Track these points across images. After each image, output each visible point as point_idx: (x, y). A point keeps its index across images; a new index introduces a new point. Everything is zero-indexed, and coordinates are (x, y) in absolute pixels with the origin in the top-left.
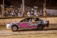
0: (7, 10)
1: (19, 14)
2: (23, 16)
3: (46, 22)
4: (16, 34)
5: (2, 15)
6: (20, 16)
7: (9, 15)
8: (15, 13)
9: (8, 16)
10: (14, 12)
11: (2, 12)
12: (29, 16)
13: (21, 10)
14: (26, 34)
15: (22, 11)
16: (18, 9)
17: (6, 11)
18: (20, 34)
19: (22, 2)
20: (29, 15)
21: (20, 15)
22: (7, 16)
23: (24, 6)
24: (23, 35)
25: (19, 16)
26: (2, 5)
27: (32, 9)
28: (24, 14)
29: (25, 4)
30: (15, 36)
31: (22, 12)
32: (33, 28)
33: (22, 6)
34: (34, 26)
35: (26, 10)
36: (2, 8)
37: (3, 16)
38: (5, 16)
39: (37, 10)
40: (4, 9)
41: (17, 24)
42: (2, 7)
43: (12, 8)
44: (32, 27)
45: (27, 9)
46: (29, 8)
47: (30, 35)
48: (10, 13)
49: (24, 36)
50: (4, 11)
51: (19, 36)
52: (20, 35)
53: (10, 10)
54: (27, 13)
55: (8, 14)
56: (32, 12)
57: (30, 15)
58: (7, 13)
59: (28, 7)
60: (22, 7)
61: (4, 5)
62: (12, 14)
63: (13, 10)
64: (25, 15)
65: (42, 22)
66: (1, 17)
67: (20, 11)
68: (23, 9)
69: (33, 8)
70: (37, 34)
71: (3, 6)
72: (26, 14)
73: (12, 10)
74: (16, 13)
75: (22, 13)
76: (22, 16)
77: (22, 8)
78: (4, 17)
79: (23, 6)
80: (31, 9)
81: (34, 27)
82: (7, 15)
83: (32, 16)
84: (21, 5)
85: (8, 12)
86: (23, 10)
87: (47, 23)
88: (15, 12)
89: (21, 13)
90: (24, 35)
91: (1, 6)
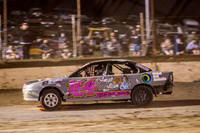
0: (90, 34)
1: (132, 47)
2: (148, 55)
4: (125, 119)
5: (75, 52)
6: (138, 54)
7: (98, 49)
8: (118, 45)
9: (96, 53)
10: (114, 40)
11: (74, 40)
12: (167, 53)
13: (140, 32)
14: (157, 119)
15: (142, 35)
16: (128, 29)
17: (88, 37)
18: (139, 116)
19: (144, 6)
20: (169, 50)
21: (136, 51)
22: (91, 54)
23: (150, 19)
24: (148, 119)
25: (134, 54)
26: (73, 17)
27: (180, 31)
28: (150, 49)
29: (153, 13)
30: (121, 124)
31: (143, 38)
33: (142, 20)
34: (119, 92)
35: (158, 31)
36: (73, 27)
37: (78, 55)
38: (84, 54)
39: (197, 33)
40: (81, 28)
41: (58, 85)
42: (73, 22)
43: (107, 25)
45: (162, 28)
46: (167, 25)
47: (171, 121)
48: (102, 45)
49: (150, 125)
50: (79, 37)
51: (133, 123)
52: (136, 119)
53: (102, 32)
54: (160, 44)
55: (93, 47)
56: (178, 41)
57: (171, 52)
58: (91, 43)
59: (164, 23)
60: (145, 23)
61: (79, 15)
62: (109, 47)
63: (112, 34)
64: (155, 52)
66: (71, 56)
67: (136, 35)
68: (148, 30)
69: (183, 25)
70: (196, 116)
71: (76, 19)
72: (159, 48)
73: (109, 34)
74: (122, 45)
75: (144, 42)
76: (143, 55)
77: (145, 27)
78: (81, 57)
79: (147, 20)
80: (176, 29)
82: (91, 50)
83: (178, 53)
84: (141, 14)
85: (94, 39)
86: (145, 32)
87: (164, 79)
88: (120, 41)
89: (139, 42)
90: (150, 121)
91: (71, 20)
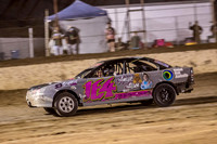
3: (182, 73)
32: (134, 98)
44: (131, 95)
65: (167, 75)
81: (140, 94)
87: (186, 75)
